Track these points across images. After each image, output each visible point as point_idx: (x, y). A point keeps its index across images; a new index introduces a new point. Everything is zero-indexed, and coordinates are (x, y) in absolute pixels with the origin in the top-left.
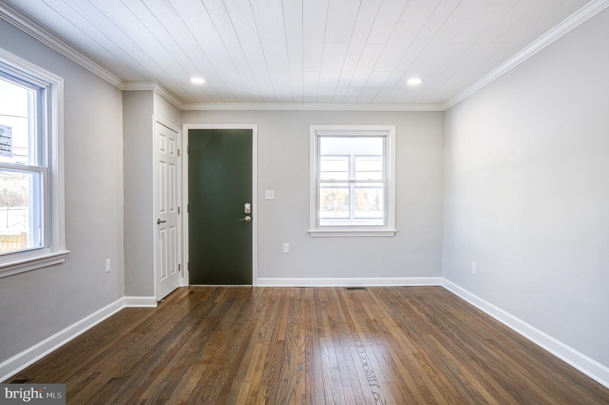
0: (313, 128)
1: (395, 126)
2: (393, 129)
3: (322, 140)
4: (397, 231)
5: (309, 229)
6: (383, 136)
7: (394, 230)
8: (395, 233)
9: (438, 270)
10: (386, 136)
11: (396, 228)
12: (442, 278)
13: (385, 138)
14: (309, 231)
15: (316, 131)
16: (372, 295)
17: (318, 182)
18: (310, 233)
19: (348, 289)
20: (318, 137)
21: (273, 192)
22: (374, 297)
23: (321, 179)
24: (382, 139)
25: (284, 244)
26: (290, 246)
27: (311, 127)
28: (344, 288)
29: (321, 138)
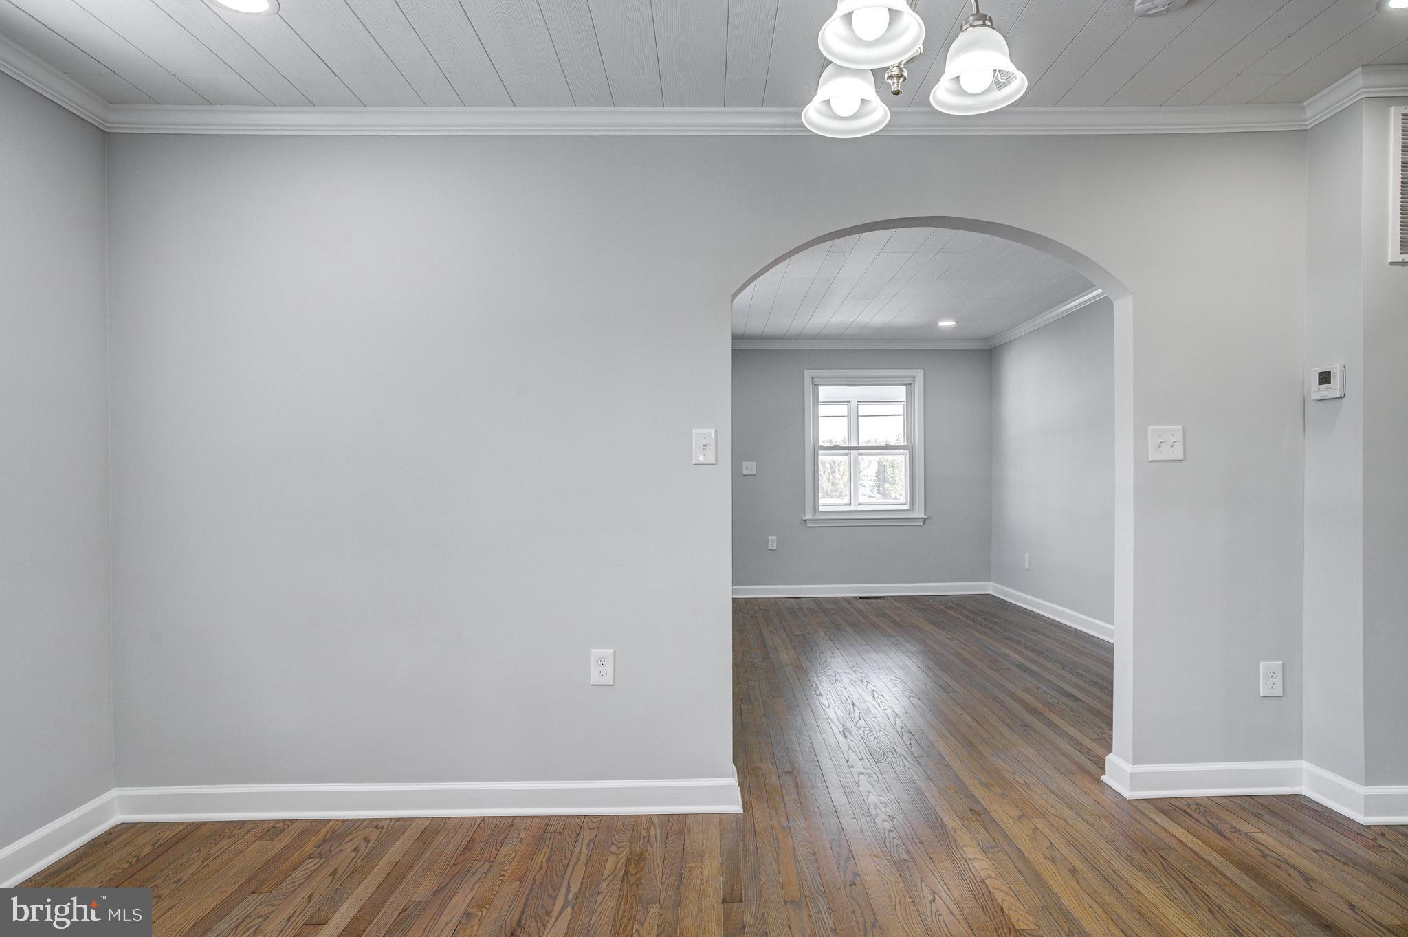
0: (808, 374)
1: (922, 371)
2: (920, 374)
3: (821, 388)
4: (928, 518)
5: (805, 516)
6: (905, 384)
7: (923, 516)
8: (925, 519)
9: (984, 572)
10: (910, 384)
11: (925, 514)
12: (991, 583)
13: (908, 386)
14: (804, 518)
15: (813, 378)
16: (895, 603)
17: (816, 449)
18: (805, 521)
19: (860, 598)
20: (816, 386)
21: (754, 464)
22: (899, 605)
23: (821, 444)
24: (904, 387)
25: (770, 537)
26: (778, 541)
27: (806, 372)
28: (856, 598)
29: (820, 388)
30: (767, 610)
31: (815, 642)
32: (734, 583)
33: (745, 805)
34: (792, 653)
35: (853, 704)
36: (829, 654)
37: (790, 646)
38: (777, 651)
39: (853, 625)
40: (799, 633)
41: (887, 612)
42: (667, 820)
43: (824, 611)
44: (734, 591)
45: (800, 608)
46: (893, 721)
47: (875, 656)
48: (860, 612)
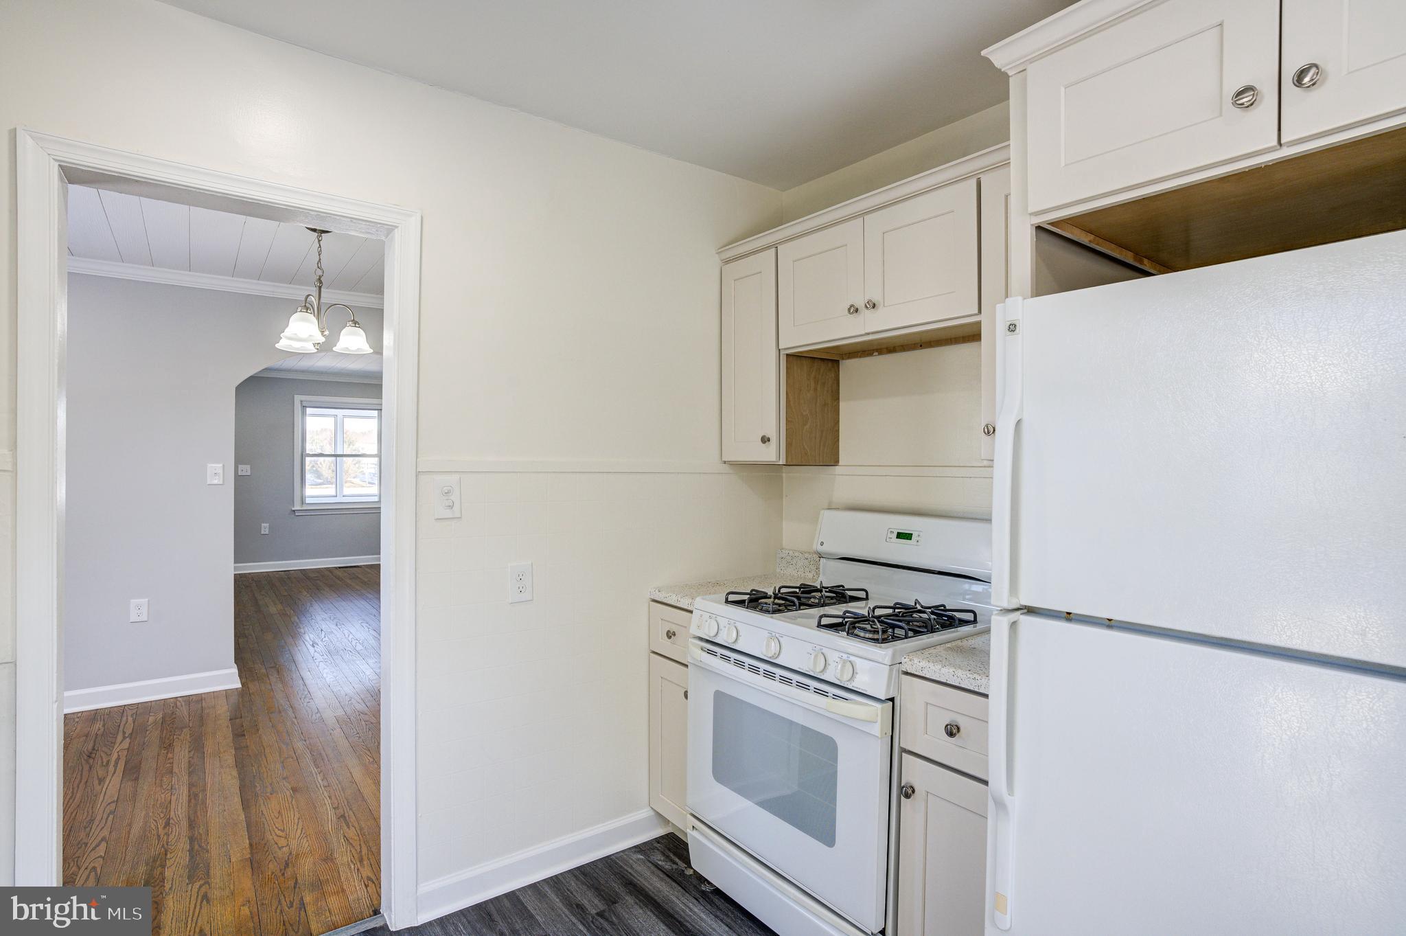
0: (298, 398)
5: (293, 507)
6: (378, 410)
14: (293, 509)
15: (301, 401)
16: (367, 569)
17: (303, 455)
18: (294, 511)
19: (340, 568)
20: (304, 407)
21: (248, 467)
22: (369, 571)
23: (308, 452)
24: (376, 411)
25: (263, 524)
26: (270, 528)
27: (296, 396)
28: (336, 568)
29: (308, 409)
30: (260, 581)
31: (299, 599)
32: (235, 563)
33: (242, 684)
34: (280, 607)
35: (322, 630)
36: (309, 604)
37: (277, 602)
38: (268, 607)
39: (330, 586)
40: (286, 594)
41: (359, 576)
42: (188, 699)
43: (308, 578)
44: (235, 568)
45: (289, 578)
46: (347, 636)
47: (343, 603)
48: (338, 578)
